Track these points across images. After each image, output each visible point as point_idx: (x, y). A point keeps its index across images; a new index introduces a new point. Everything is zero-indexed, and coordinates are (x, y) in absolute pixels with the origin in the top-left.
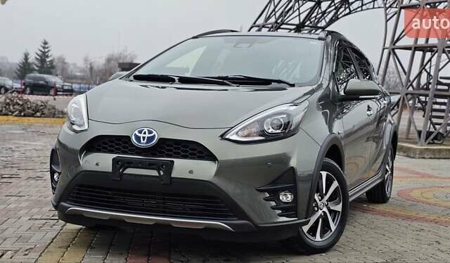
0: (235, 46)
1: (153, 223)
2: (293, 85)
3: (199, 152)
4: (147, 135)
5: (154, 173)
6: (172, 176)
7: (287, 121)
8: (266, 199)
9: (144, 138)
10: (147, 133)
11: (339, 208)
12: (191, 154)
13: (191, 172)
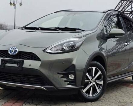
0: (67, 16)
1: (15, 86)
2: (84, 31)
3: (35, 57)
4: (14, 50)
5: (16, 65)
6: (23, 67)
7: (73, 45)
8: (62, 77)
9: (13, 51)
10: (14, 49)
11: (102, 83)
12: (31, 58)
13: (30, 65)
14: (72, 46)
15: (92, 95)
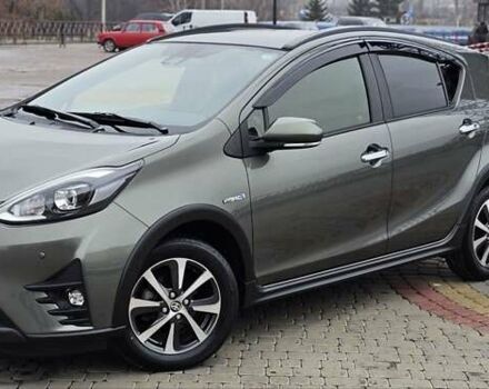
2: (165, 132)
7: (85, 192)
8: (40, 301)
11: (215, 308)
14: (78, 197)
15: (176, 348)
